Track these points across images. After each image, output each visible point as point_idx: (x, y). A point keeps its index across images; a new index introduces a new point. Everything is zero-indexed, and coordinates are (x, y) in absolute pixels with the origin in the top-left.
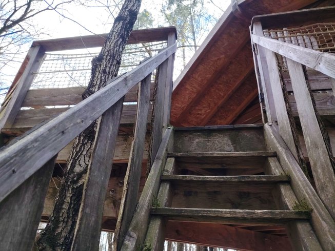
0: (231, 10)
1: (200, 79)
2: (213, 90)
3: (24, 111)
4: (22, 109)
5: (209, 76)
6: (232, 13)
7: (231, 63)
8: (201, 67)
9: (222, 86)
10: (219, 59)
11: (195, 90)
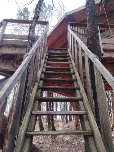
0: (64, 17)
1: (53, 39)
2: (57, 43)
3: (4, 40)
4: (3, 39)
5: (56, 38)
6: (65, 18)
7: (63, 34)
8: (54, 35)
9: (60, 42)
10: (60, 33)
11: (51, 42)
